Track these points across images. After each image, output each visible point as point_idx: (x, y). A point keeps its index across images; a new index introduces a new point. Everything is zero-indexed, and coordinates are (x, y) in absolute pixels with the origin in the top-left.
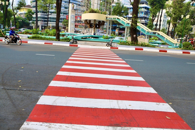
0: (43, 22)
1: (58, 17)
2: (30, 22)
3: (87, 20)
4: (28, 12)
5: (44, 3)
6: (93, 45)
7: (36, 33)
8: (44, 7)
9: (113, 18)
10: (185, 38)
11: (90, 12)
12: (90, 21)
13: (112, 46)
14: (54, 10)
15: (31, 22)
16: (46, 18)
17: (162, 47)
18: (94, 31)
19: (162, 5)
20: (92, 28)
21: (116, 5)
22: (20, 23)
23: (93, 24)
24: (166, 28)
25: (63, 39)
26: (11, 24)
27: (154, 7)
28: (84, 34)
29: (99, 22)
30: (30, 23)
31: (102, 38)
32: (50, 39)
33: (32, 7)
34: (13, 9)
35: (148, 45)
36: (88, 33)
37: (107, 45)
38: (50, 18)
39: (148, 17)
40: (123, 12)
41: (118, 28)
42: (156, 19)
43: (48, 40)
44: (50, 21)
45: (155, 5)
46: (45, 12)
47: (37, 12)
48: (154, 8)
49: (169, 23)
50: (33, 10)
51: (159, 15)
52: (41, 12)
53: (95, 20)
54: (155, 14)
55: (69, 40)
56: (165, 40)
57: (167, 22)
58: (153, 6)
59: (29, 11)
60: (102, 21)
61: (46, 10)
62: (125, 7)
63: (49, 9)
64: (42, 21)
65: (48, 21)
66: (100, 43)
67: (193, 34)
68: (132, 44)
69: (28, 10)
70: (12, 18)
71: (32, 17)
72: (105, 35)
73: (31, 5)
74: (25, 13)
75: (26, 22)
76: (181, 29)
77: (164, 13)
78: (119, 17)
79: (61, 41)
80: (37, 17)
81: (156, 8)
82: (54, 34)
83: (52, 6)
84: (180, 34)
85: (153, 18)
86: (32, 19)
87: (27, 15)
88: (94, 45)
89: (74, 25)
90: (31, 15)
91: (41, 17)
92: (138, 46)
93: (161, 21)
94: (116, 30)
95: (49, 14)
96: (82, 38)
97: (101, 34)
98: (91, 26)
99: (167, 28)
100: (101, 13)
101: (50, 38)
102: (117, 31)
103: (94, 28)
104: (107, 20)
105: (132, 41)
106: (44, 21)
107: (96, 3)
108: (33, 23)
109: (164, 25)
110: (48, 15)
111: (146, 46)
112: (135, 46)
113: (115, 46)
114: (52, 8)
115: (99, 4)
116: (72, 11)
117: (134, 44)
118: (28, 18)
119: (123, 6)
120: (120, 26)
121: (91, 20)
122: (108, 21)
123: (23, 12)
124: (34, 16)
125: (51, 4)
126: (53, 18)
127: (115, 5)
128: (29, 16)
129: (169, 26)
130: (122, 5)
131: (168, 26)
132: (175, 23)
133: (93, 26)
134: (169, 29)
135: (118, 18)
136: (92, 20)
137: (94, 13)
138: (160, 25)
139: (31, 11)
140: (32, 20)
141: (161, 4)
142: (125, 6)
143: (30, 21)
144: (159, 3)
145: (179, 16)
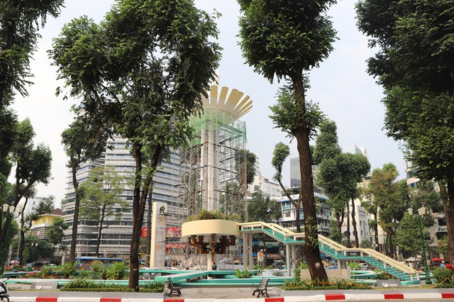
0: (87, 246)
1: (137, 234)
2: (55, 246)
3: (195, 236)
4: (55, 225)
5: (93, 203)
6: (222, 298)
7: (71, 273)
8: (93, 212)
9: (255, 228)
10: (420, 257)
11: (202, 218)
12: (201, 237)
13: (268, 296)
14: (114, 217)
15: (58, 246)
16: (95, 236)
17: (386, 285)
18: (213, 260)
19: (351, 190)
20: (208, 252)
21: (254, 199)
22: (30, 250)
23: (208, 244)
24: (371, 238)
25: (146, 287)
26: (10, 253)
27: (335, 196)
28: (188, 269)
29: (224, 238)
30: (54, 249)
31: (234, 278)
32: (114, 289)
33: (64, 214)
34: (22, 219)
35: (353, 285)
36: (196, 265)
37: (254, 294)
38: (103, 234)
39: (326, 218)
40: (270, 212)
41: (263, 248)
42: (345, 219)
43: (110, 291)
44: (104, 242)
45: (337, 191)
46: (92, 223)
47: (76, 224)
48: (336, 198)
49: (374, 226)
50: (65, 220)
51: (349, 212)
52: (83, 223)
53: (213, 236)
54: (340, 211)
55: (160, 289)
56: (385, 267)
57: (369, 224)
58: (333, 195)
59: (57, 222)
60: (230, 236)
61: (97, 217)
62: (273, 202)
63: (103, 214)
64: (85, 243)
65: (98, 243)
66: (235, 289)
67: (435, 247)
68: (315, 285)
69: (56, 220)
70: (14, 240)
71: (63, 235)
72: (241, 268)
73: (63, 208)
74: (47, 226)
75: (45, 247)
76: (408, 238)
77: (358, 207)
78: (268, 225)
79: (142, 291)
80: (75, 234)
81: (340, 198)
82: (117, 275)
83: (110, 209)
84: (407, 249)
85: (338, 218)
86: (61, 240)
87: (52, 232)
88: (223, 295)
89: (164, 249)
90: (61, 231)
91: (82, 234)
92: (331, 289)
93: (354, 223)
94: (258, 254)
95: (103, 226)
96: (188, 280)
97: (228, 266)
98: (204, 250)
99: (374, 239)
100: (227, 219)
101: (116, 284)
102: (260, 257)
103: (213, 254)
104: (241, 233)
105: (313, 278)
106: (91, 243)
107: (212, 197)
108: (63, 249)
109: (363, 233)
110: (101, 228)
111: (349, 287)
112: (324, 289)
113: (274, 295)
114: (110, 214)
115: (218, 199)
116: (158, 218)
117: (321, 285)
118: (53, 237)
119: (268, 199)
120: (266, 243)
121: (203, 237)
122: (244, 235)
123: (43, 225)
124: (69, 232)
125: (109, 204)
126: (111, 235)
127: (251, 198)
128: (55, 233)
129: (376, 234)
130: (265, 198)
131: (374, 234)
132: (390, 225)
133: (211, 250)
134: (377, 239)
135: (265, 227)
136: (207, 235)
137: (210, 219)
138: (355, 233)
139: (62, 222)
140: (61, 242)
141: (348, 189)
142: (271, 198)
143: (55, 244)
144: (344, 187)
145: (393, 210)
